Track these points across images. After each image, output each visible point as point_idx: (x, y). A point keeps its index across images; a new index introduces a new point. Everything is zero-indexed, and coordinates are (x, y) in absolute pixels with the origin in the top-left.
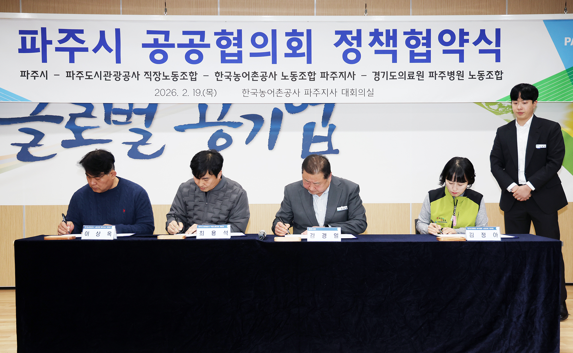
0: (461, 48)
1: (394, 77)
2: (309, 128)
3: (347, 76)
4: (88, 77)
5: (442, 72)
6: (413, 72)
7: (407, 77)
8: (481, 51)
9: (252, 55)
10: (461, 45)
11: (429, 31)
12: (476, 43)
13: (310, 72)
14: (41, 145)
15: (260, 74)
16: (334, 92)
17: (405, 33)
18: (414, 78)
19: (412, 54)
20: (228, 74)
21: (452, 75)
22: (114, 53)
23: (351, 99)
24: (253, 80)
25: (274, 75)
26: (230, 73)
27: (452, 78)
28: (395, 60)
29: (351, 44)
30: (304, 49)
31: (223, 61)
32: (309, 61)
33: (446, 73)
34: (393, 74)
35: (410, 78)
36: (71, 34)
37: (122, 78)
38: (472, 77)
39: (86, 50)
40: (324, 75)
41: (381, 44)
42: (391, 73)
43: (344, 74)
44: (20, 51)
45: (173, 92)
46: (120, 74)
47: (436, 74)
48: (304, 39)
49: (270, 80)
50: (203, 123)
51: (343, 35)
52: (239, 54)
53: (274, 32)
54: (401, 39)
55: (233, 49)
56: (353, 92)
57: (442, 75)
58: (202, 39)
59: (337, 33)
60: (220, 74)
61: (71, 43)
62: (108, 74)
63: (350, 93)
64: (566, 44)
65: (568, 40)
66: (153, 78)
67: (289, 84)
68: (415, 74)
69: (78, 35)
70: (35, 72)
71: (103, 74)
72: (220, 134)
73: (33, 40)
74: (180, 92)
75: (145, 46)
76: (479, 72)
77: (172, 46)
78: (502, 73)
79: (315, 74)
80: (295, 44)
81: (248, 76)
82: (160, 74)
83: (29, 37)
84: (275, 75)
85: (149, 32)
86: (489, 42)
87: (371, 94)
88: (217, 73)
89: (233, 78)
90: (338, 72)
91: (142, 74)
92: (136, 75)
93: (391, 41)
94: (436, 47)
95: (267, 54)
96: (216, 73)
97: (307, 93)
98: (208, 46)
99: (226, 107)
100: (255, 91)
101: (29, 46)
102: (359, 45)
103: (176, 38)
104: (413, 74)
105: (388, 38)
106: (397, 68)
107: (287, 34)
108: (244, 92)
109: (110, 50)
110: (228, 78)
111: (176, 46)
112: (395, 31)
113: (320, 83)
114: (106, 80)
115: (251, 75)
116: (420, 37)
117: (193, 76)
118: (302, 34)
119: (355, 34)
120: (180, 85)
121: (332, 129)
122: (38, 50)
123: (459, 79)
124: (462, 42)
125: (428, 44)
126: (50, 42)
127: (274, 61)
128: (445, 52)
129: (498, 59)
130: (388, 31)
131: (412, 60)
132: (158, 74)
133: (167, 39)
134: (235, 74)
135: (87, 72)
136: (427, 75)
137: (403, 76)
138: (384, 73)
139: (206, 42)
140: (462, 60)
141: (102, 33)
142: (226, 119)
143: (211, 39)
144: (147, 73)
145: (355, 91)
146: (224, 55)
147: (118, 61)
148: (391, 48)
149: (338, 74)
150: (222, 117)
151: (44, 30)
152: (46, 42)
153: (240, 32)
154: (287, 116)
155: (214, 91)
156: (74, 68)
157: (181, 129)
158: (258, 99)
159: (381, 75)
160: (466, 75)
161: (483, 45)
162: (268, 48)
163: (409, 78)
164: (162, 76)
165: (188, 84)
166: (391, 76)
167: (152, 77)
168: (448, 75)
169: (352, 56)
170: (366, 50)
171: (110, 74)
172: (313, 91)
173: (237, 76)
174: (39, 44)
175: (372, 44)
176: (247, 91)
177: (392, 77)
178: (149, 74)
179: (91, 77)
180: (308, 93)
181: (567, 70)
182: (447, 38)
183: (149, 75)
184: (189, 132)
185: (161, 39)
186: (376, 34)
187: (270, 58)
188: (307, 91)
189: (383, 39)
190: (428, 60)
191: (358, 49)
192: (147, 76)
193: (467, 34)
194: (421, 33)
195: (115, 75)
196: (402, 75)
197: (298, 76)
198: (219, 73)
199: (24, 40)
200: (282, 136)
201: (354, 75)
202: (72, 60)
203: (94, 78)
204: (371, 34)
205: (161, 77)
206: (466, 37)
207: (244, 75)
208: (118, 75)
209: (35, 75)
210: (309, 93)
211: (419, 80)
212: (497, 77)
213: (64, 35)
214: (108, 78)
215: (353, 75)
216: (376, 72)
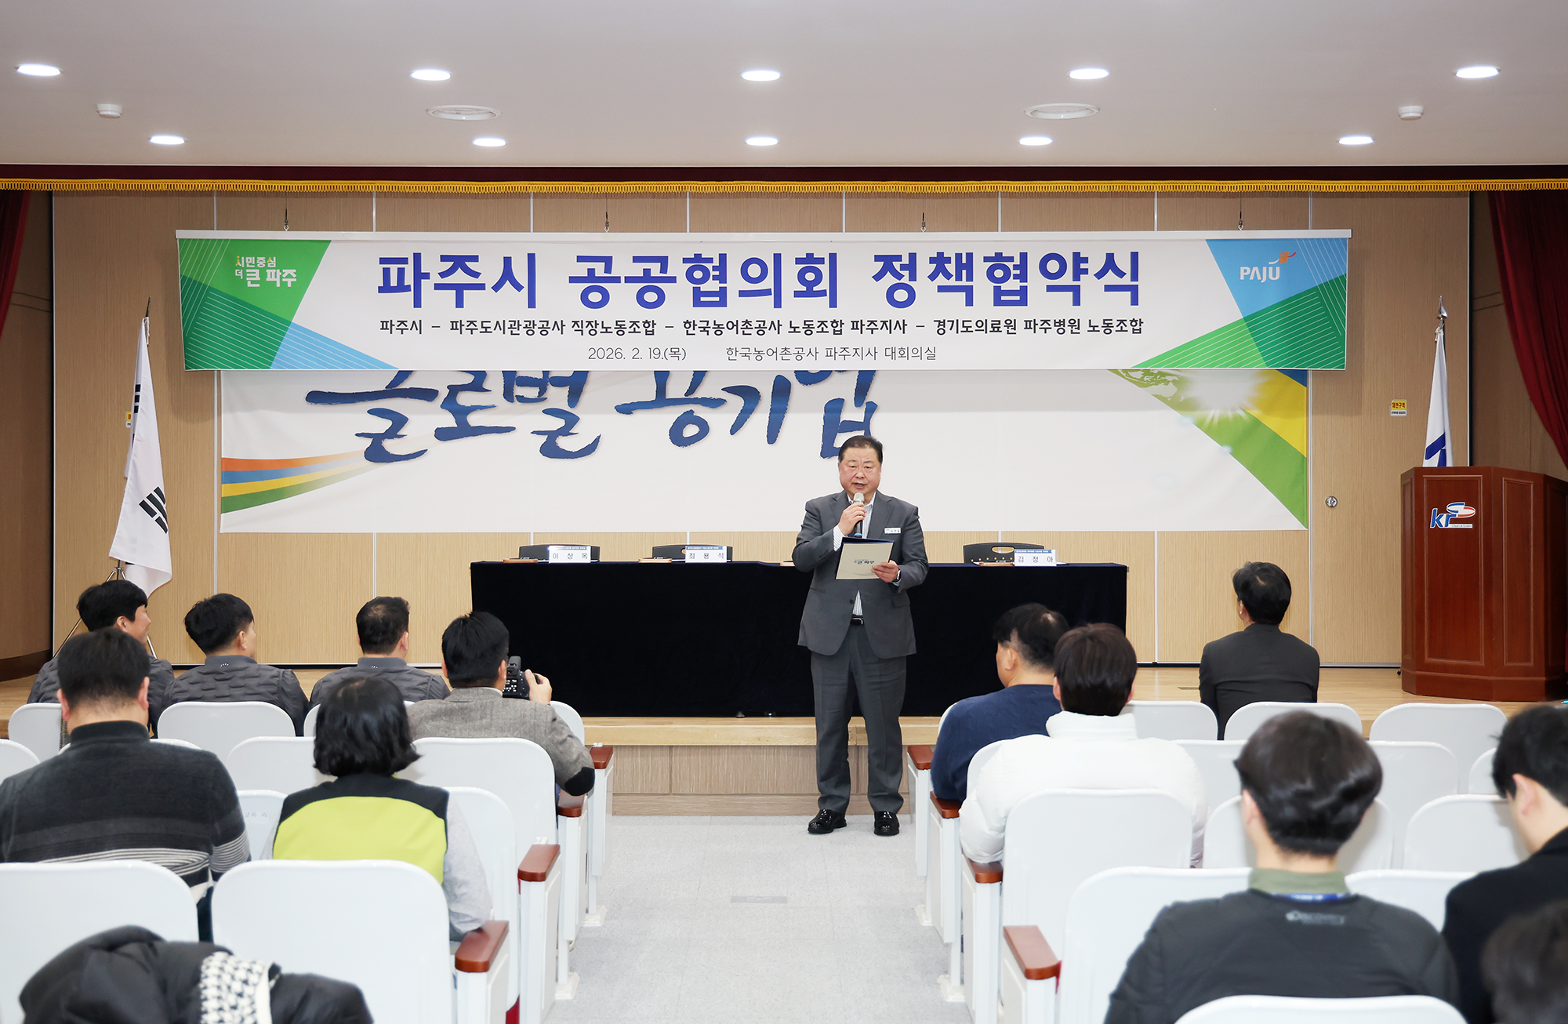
0: (1076, 283)
1: (969, 329)
2: (834, 407)
3: (893, 328)
4: (484, 330)
5: (1045, 321)
6: (999, 321)
7: (990, 328)
8: (1108, 288)
9: (742, 294)
10: (1076, 277)
11: (1024, 256)
12: (1100, 275)
13: (835, 321)
14: (403, 436)
15: (755, 324)
16: (872, 352)
17: (986, 259)
18: (1000, 329)
19: (998, 293)
20: (705, 325)
21: (1062, 326)
22: (525, 291)
23: (900, 364)
24: (744, 334)
25: (777, 326)
26: (708, 322)
27: (1061, 331)
28: (969, 302)
29: (900, 277)
30: (824, 285)
31: (697, 303)
32: (833, 303)
33: (1052, 323)
34: (966, 324)
35: (994, 331)
36: (459, 262)
37: (537, 331)
38: (1094, 329)
39: (481, 287)
40: (856, 325)
41: (948, 276)
42: (963, 321)
43: (888, 324)
44: (381, 290)
45: (617, 353)
46: (534, 325)
47: (1035, 324)
48: (825, 269)
49: (771, 333)
50: (661, 400)
51: (887, 262)
52: (722, 293)
53: (777, 258)
54: (980, 268)
55: (712, 285)
56: (903, 353)
57: (1046, 325)
58: (664, 269)
59: (878, 258)
60: (692, 324)
61: (460, 277)
62: (515, 325)
63: (898, 355)
64: (1242, 278)
65: (1245, 271)
66: (586, 331)
67: (801, 339)
68: (1003, 323)
69: (469, 264)
70: (402, 322)
71: (508, 325)
72: (688, 418)
73: (401, 272)
74: (628, 353)
75: (573, 280)
76: (1104, 320)
77: (617, 280)
78: (1141, 323)
79: (842, 324)
80: (810, 276)
81: (735, 327)
82: (596, 324)
83: (394, 269)
84: (779, 325)
85: (580, 259)
86: (1121, 274)
87: (932, 357)
88: (687, 322)
89: (712, 331)
90: (879, 321)
91: (569, 324)
92: (560, 326)
93: (964, 272)
94: (1036, 282)
95: (767, 292)
96: (685, 323)
97: (829, 354)
98: (673, 280)
99: (699, 377)
100: (746, 351)
101: (394, 283)
102: (913, 277)
103: (623, 267)
104: (999, 324)
105: (959, 267)
106: (973, 314)
107: (798, 261)
108: (730, 353)
109: (519, 287)
110: (704, 331)
111: (623, 280)
112: (970, 256)
113: (850, 337)
114: (512, 334)
115: (740, 326)
116: (1010, 265)
117: (649, 327)
118: (821, 261)
119: (906, 261)
120: (628, 341)
121: (871, 409)
122: (408, 289)
123: (1072, 333)
124: (1078, 273)
125: (1023, 277)
126: (427, 276)
127: (778, 304)
128: (1050, 288)
129: (1135, 301)
130: (959, 256)
131: (998, 302)
132: (593, 324)
133: (608, 269)
134: (715, 325)
135: (482, 322)
136: (1021, 325)
137: (984, 328)
138: (953, 322)
139: (669, 274)
140: (1077, 301)
141: (507, 261)
142: (699, 393)
143: (678, 269)
144: (576, 322)
145: (906, 351)
146: (697, 293)
147: (532, 303)
148: (964, 283)
149: (880, 325)
150: (692, 389)
151: (417, 257)
152: (420, 276)
153: (723, 258)
154: (797, 387)
155: (681, 352)
156: (462, 315)
157: (625, 409)
158: (752, 364)
159: (948, 325)
160: (1085, 326)
161: (1111, 278)
162: (768, 283)
163: (992, 329)
164: (599, 327)
165: (641, 339)
166: (963, 326)
167: (584, 328)
168: (1055, 326)
169: (901, 295)
170: (924, 286)
171: (519, 325)
172: (839, 350)
173: (719, 327)
174: (409, 280)
175: (933, 277)
176: (734, 351)
177: (965, 329)
178: (580, 324)
179: (488, 330)
180: (831, 353)
181: (1246, 319)
182: (1053, 266)
183: (580, 326)
184: (639, 416)
185: (599, 269)
186: (940, 261)
187: (772, 297)
188: (829, 351)
189: (951, 268)
190: (1023, 302)
191: (911, 283)
192: (576, 327)
193: (1086, 260)
194: (1011, 259)
195: (526, 327)
196: (982, 325)
197: (816, 327)
198: (690, 323)
199: (386, 272)
200: (790, 420)
201: (904, 325)
202: (459, 303)
203: (494, 331)
204: (932, 260)
205: (599, 329)
206: (1083, 266)
207: (730, 325)
208: (530, 327)
209: (402, 326)
210: (833, 354)
211: (1008, 333)
212: (1134, 330)
213: (449, 265)
214: (515, 331)
215: (902, 326)
216: (939, 321)
